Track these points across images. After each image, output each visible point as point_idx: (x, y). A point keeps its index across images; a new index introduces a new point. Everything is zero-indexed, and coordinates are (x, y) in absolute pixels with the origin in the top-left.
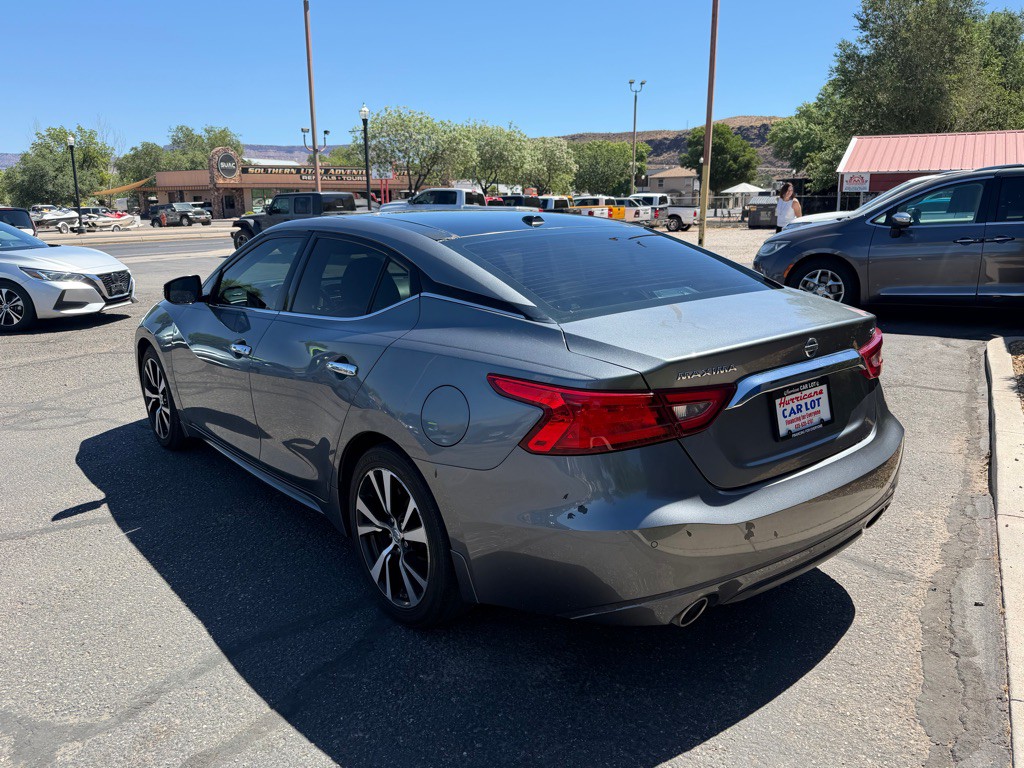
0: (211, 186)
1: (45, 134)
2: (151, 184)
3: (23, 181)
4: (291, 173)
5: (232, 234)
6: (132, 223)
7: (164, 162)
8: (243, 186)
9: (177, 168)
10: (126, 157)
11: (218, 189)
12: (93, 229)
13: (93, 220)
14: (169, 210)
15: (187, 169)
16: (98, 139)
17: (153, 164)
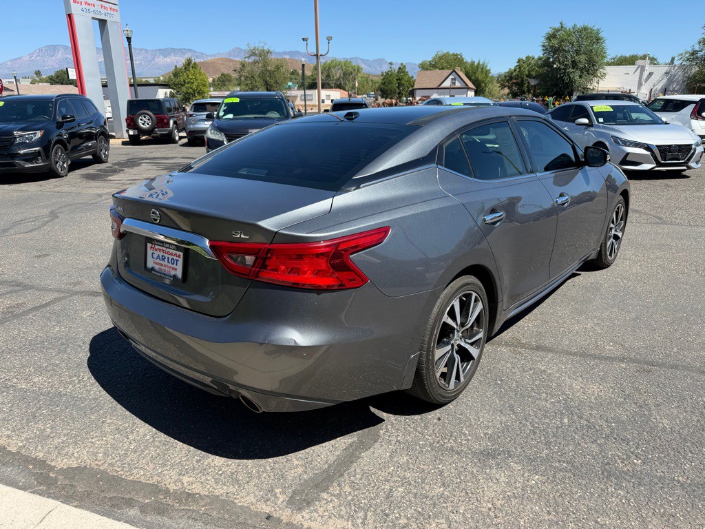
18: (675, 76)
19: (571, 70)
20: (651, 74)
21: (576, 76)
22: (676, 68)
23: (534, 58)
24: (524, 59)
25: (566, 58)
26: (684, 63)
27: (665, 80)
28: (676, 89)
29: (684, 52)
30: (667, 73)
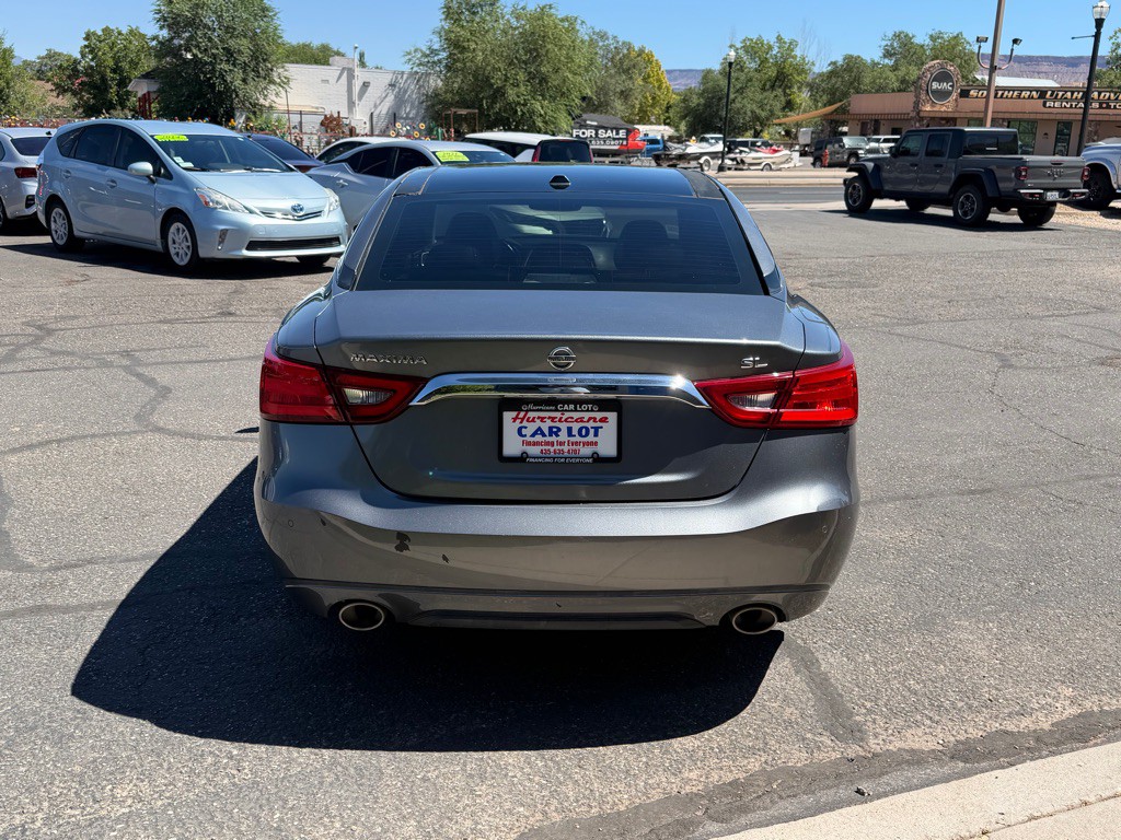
0: (913, 114)
1: (739, 45)
2: (843, 110)
3: (698, 105)
4: (1030, 97)
5: (845, 181)
6: (787, 161)
7: (867, 80)
8: (956, 115)
9: (881, 89)
10: (821, 75)
11: (922, 119)
12: (741, 166)
13: (743, 155)
14: (837, 146)
15: (893, 91)
16: (798, 52)
17: (851, 83)
18: (406, 91)
19: (224, 66)
20: (366, 85)
21: (235, 78)
22: (405, 77)
23: (120, 33)
24: (100, 33)
25: (210, 40)
26: (415, 69)
27: (391, 98)
28: (411, 116)
29: (413, 49)
30: (392, 85)
